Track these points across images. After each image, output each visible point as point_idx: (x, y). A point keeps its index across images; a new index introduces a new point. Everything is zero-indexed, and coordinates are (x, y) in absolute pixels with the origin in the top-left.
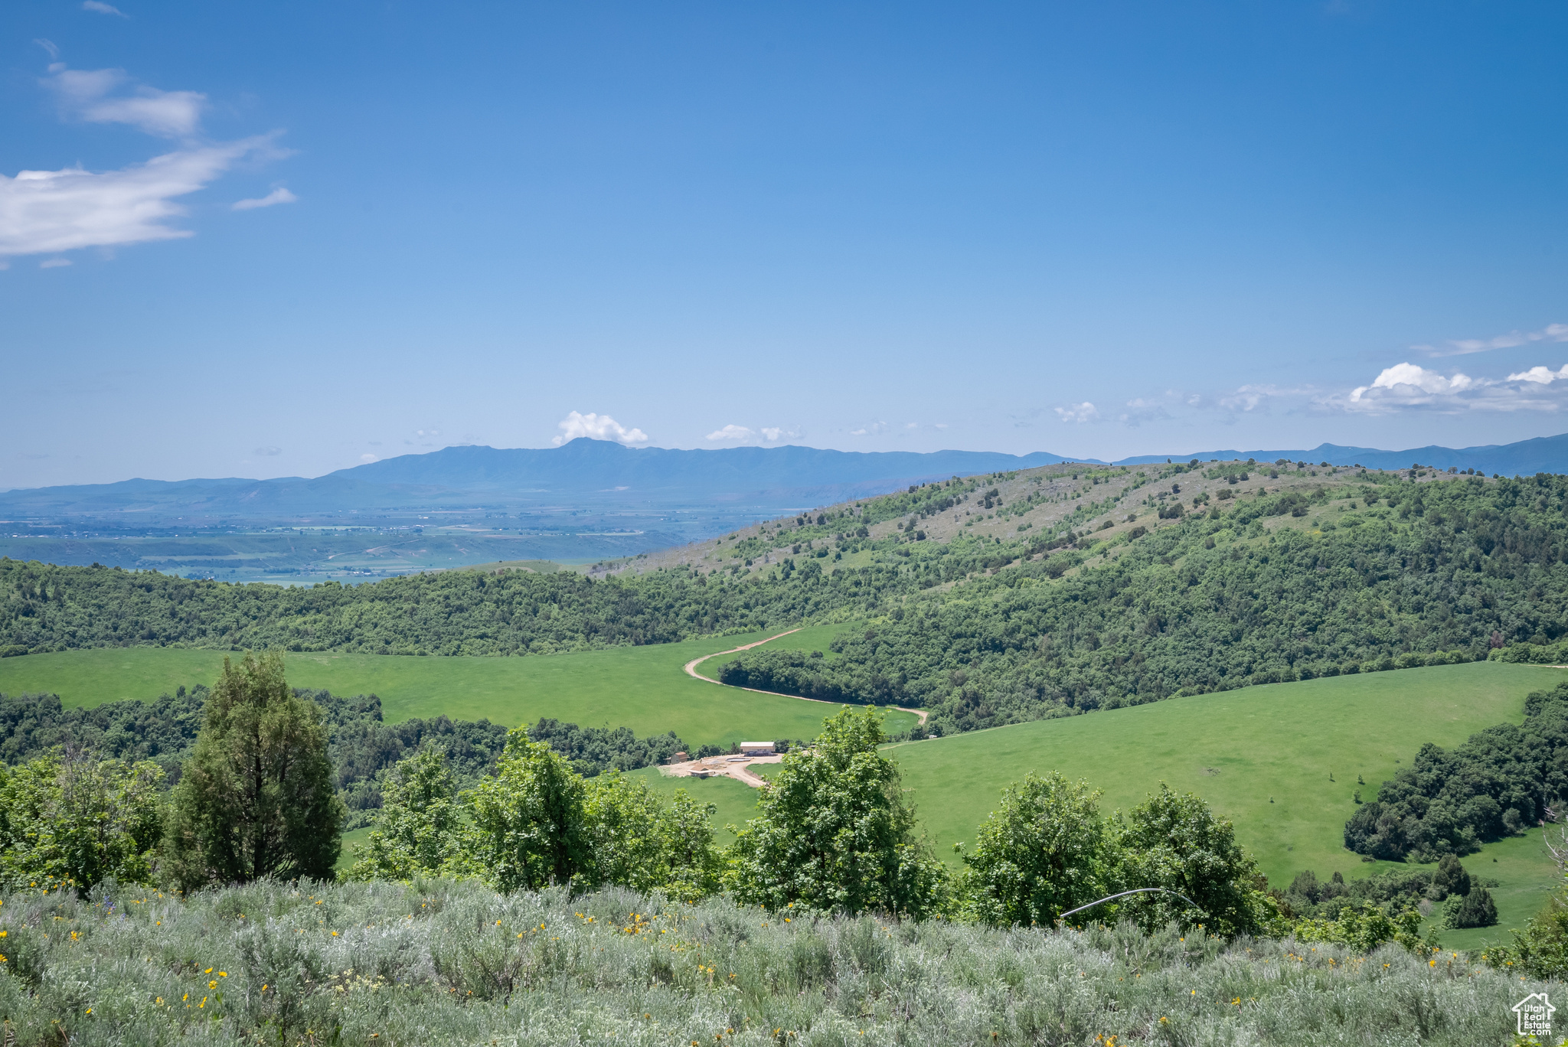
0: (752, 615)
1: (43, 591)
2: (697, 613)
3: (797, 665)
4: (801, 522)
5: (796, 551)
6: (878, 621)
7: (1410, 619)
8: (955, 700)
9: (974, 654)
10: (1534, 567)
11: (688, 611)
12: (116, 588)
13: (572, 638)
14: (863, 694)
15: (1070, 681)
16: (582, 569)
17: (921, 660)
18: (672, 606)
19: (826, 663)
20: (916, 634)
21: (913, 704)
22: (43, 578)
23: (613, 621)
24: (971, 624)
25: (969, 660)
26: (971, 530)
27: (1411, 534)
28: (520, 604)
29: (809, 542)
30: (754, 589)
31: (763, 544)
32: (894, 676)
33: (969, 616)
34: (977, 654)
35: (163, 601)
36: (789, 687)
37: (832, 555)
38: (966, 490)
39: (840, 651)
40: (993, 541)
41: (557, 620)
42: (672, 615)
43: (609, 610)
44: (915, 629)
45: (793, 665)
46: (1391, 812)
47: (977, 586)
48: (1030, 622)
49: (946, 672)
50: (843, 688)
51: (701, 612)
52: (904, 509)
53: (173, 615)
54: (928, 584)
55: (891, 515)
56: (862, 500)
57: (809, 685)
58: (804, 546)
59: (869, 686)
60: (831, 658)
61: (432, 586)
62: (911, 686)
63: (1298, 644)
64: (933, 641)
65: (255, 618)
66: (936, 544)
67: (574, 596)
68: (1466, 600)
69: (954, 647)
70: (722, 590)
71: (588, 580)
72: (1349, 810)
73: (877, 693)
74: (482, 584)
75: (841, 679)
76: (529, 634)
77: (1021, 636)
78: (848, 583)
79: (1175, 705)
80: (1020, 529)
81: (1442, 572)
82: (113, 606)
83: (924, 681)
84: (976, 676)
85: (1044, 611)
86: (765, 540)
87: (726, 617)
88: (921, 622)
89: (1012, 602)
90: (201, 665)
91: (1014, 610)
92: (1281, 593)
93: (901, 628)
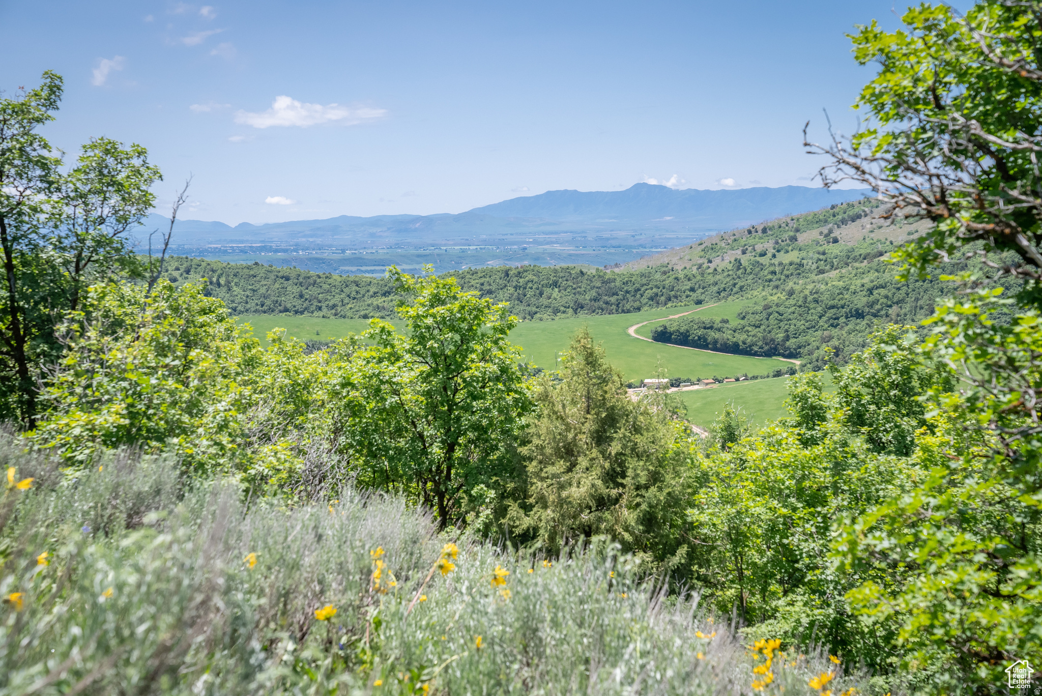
0: (694, 296)
1: (218, 280)
2: (657, 295)
3: (708, 328)
4: (750, 232)
5: (744, 253)
6: (775, 298)
9: (843, 320)
11: (649, 293)
12: (265, 278)
13: (564, 312)
14: (755, 348)
17: (802, 325)
18: (639, 290)
19: (730, 327)
20: (800, 306)
21: (792, 355)
22: (219, 272)
23: (595, 300)
24: (842, 299)
25: (838, 325)
26: (872, 235)
28: (531, 288)
29: (754, 246)
30: (699, 278)
31: (721, 248)
32: (781, 336)
33: (841, 293)
34: (844, 320)
35: (295, 287)
36: (701, 343)
37: (769, 255)
38: (872, 207)
39: (743, 318)
40: (888, 243)
41: (556, 299)
42: (638, 296)
43: (593, 293)
44: (800, 303)
45: (705, 328)
47: (854, 272)
48: (887, 297)
49: (819, 333)
50: (741, 344)
51: (660, 294)
52: (826, 221)
53: (301, 296)
54: (822, 272)
55: (815, 226)
56: (795, 215)
57: (716, 342)
58: (750, 249)
59: (760, 343)
60: (735, 323)
61: (474, 277)
62: (792, 343)
64: (812, 311)
65: (354, 298)
66: (846, 245)
67: (570, 283)
69: (827, 315)
70: (677, 279)
71: (582, 272)
73: (766, 348)
74: (507, 275)
75: (740, 338)
76: (534, 309)
77: (878, 307)
78: (766, 272)
80: (909, 234)
82: (263, 290)
83: (802, 339)
84: (840, 335)
85: (899, 289)
86: (723, 245)
87: (676, 297)
88: (805, 297)
89: (875, 283)
90: (298, 327)
91: (877, 288)
93: (792, 302)
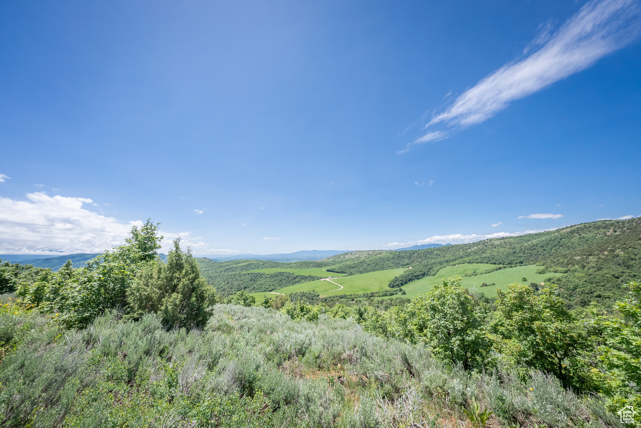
0: (329, 265)
4: (333, 256)
5: (333, 259)
6: (341, 265)
7: (392, 264)
8: (349, 273)
10: (403, 259)
12: (271, 263)
13: (313, 267)
14: (340, 272)
15: (360, 271)
16: (314, 261)
17: (346, 269)
18: (322, 264)
22: (265, 262)
23: (316, 265)
24: (350, 265)
26: (350, 257)
27: (391, 256)
28: (308, 264)
29: (335, 258)
30: (329, 262)
31: (330, 258)
32: (343, 271)
34: (351, 268)
35: (275, 264)
36: (333, 272)
37: (337, 259)
38: (349, 253)
40: (352, 258)
41: (311, 265)
44: (345, 266)
45: (333, 269)
46: (393, 283)
47: (351, 262)
49: (348, 270)
51: (324, 264)
52: (343, 255)
54: (346, 262)
56: (339, 254)
57: (335, 271)
60: (337, 269)
61: (299, 262)
62: (345, 271)
63: (381, 267)
64: (347, 267)
65: (283, 266)
66: (346, 258)
67: (313, 263)
68: (397, 262)
69: (349, 268)
70: (326, 262)
72: (388, 283)
74: (304, 262)
75: (338, 271)
76: (308, 267)
77: (355, 267)
78: (338, 262)
79: (370, 273)
80: (354, 257)
81: (394, 260)
84: (351, 270)
85: (357, 264)
87: (327, 265)
89: (354, 263)
90: (278, 270)
92: (380, 262)
93: (343, 266)
